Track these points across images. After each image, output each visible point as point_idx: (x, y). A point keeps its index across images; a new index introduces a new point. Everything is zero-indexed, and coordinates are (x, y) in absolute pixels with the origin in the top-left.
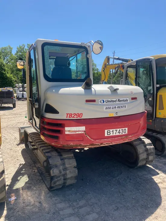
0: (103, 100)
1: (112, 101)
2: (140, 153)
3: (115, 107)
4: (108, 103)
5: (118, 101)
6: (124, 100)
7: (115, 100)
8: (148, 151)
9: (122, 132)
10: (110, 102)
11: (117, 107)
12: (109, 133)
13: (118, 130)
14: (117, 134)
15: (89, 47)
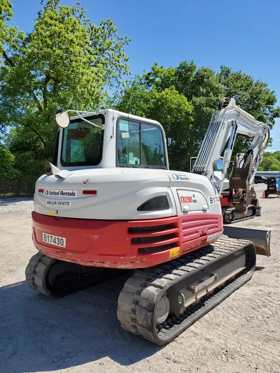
0: (47, 191)
1: (54, 192)
3: (56, 203)
4: (50, 195)
6: (69, 193)
7: (57, 191)
9: (58, 243)
10: (53, 194)
12: (46, 238)
13: (54, 237)
14: (53, 243)
15: (105, 113)
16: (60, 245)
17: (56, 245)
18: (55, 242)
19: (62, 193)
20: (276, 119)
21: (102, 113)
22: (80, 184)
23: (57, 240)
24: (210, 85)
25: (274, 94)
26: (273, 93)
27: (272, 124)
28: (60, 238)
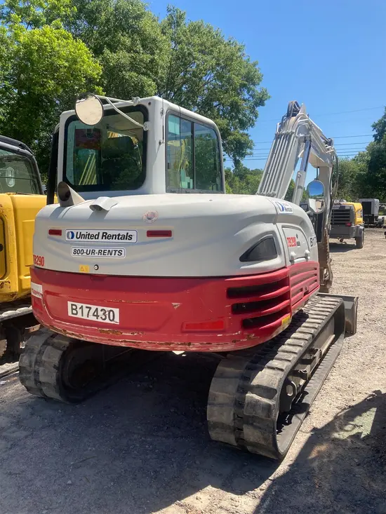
0: (72, 233)
1: (89, 234)
2: (215, 402)
3: (93, 252)
4: (80, 239)
5: (103, 236)
6: (119, 235)
7: (95, 233)
8: (243, 407)
9: (104, 317)
10: (85, 237)
11: (97, 251)
12: (75, 309)
13: (94, 308)
14: (92, 318)
15: (150, 104)
16: (107, 321)
17: (100, 320)
18: (97, 316)
19: (105, 236)
20: (259, 109)
21: (143, 103)
22: (141, 220)
23: (100, 313)
24: (139, 32)
25: (257, 67)
26: (255, 65)
27: (254, 118)
28: (107, 309)
